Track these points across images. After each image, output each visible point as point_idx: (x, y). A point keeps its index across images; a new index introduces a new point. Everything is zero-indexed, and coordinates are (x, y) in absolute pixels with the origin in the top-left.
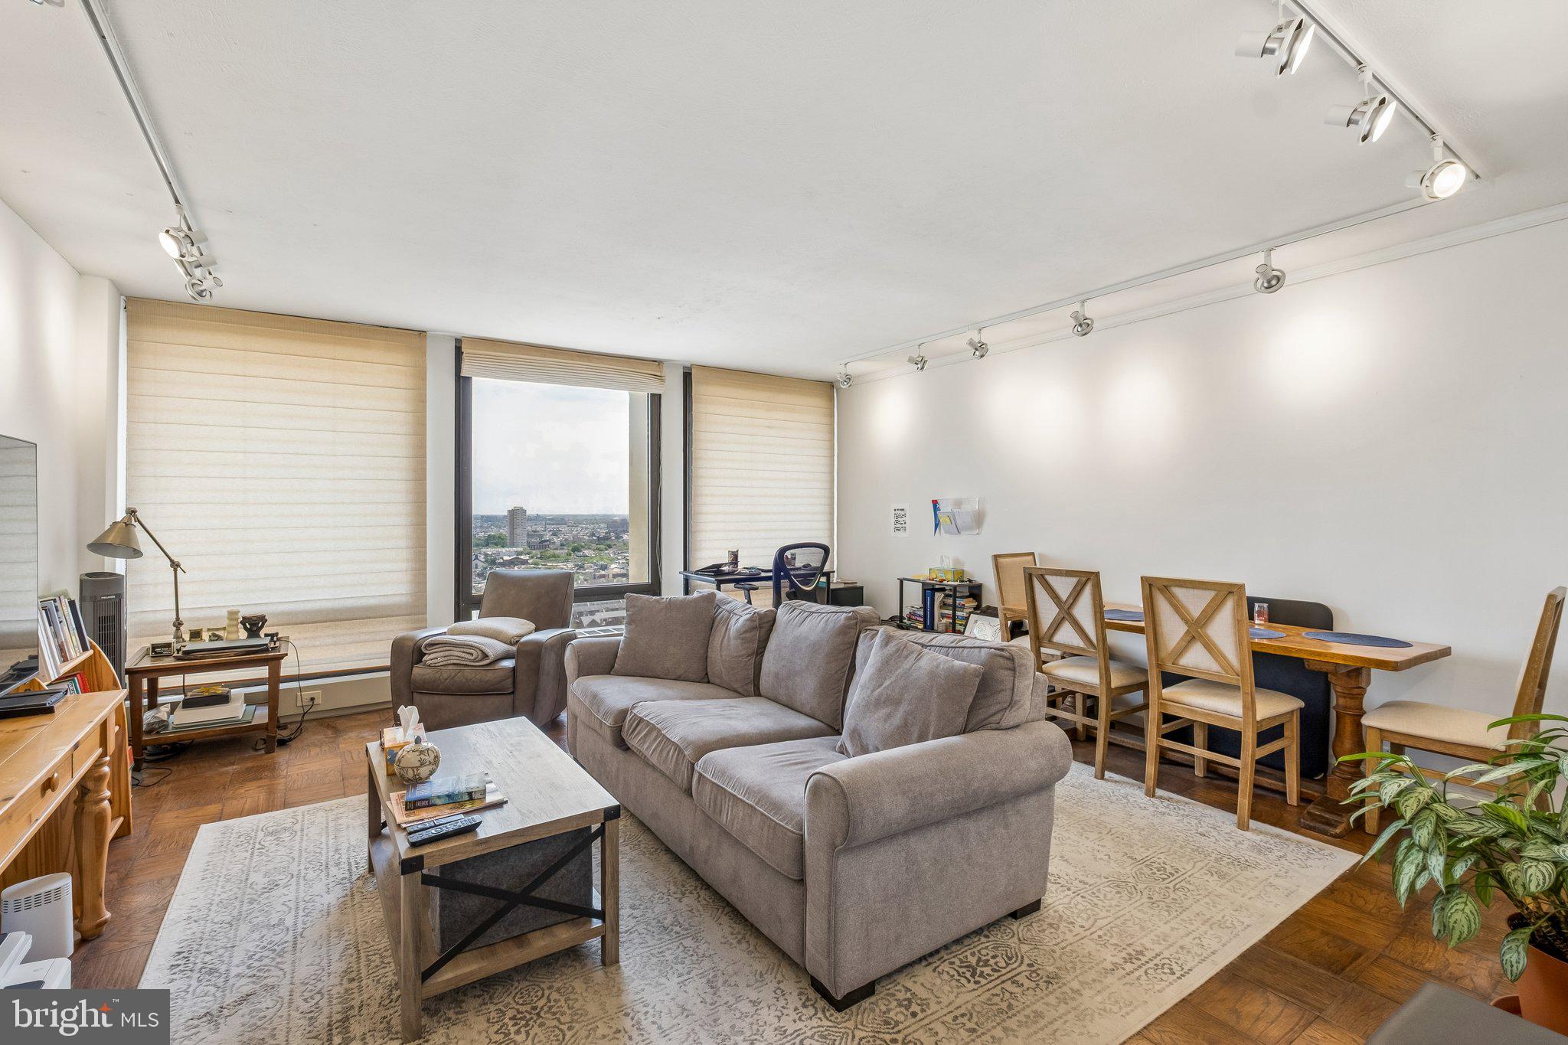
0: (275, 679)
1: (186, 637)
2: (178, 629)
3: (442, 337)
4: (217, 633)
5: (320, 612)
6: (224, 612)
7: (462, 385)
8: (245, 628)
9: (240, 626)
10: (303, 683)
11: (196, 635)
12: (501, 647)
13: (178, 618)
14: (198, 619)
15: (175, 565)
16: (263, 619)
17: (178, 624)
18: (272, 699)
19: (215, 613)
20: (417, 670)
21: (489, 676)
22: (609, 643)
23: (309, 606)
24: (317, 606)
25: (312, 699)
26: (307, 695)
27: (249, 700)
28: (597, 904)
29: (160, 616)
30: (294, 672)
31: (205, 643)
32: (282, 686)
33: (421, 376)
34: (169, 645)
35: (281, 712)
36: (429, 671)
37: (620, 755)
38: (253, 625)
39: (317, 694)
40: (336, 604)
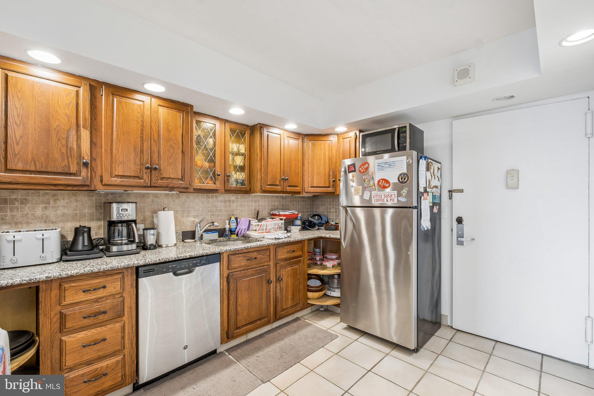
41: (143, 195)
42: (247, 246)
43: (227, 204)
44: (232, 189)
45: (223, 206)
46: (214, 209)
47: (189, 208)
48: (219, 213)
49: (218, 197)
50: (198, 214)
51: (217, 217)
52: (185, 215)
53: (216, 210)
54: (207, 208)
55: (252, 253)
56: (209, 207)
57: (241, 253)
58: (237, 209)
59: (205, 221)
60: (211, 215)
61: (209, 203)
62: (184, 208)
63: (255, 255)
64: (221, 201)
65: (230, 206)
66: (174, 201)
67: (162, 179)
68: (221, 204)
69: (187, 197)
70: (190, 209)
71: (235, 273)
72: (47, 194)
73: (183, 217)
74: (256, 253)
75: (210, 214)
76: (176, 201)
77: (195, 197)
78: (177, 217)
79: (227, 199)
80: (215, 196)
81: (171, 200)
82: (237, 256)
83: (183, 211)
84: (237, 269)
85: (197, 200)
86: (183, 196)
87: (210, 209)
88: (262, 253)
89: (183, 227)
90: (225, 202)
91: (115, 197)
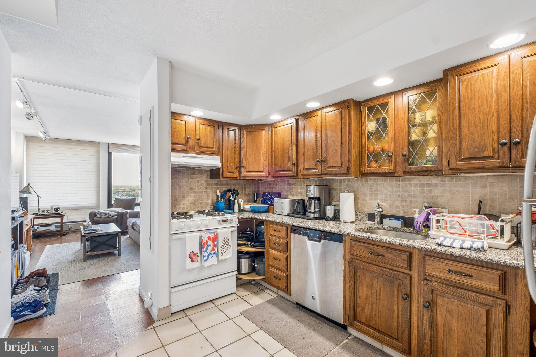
0: (62, 222)
1: (41, 212)
2: (39, 210)
3: (104, 143)
4: (48, 211)
5: (73, 207)
6: (50, 207)
7: (110, 155)
8: (55, 210)
9: (54, 210)
10: (69, 224)
11: (43, 211)
12: (115, 214)
13: (39, 208)
14: (44, 209)
15: (38, 196)
16: (59, 208)
17: (39, 209)
18: (62, 227)
19: (48, 207)
20: (95, 218)
21: (111, 219)
22: (137, 212)
23: (70, 206)
24: (72, 206)
25: (71, 227)
26: (70, 226)
27: (56, 227)
28: (118, 246)
29: (34, 208)
30: (67, 221)
31: (45, 213)
32: (64, 224)
33: (99, 153)
34: (37, 213)
35: (64, 230)
36: (98, 218)
37: (132, 230)
38: (57, 210)
39: (72, 226)
40: (77, 206)
41: (341, 180)
42: (367, 236)
43: (425, 189)
44: (411, 170)
45: (419, 191)
46: (406, 194)
47: (376, 191)
48: (412, 200)
49: (411, 181)
50: (386, 199)
51: (410, 204)
52: (373, 198)
53: (409, 196)
54: (397, 193)
55: (378, 248)
56: (399, 192)
57: (364, 243)
58: (441, 197)
59: (394, 207)
60: (402, 201)
61: (399, 187)
62: (372, 191)
63: (382, 251)
64: (416, 185)
65: (430, 192)
66: (363, 185)
67: (329, 167)
68: (415, 188)
69: (374, 181)
70: (377, 193)
71: (355, 260)
72: (301, 181)
73: (371, 199)
74: (383, 249)
75: (400, 199)
76: (365, 184)
77: (383, 181)
78: (365, 199)
79: (425, 183)
80: (407, 179)
81: (360, 184)
82: (358, 243)
83: (371, 195)
84: (358, 257)
85: (385, 184)
86: (371, 180)
87: (400, 193)
88: (394, 253)
89: (370, 209)
90: (422, 186)
91: (327, 182)
